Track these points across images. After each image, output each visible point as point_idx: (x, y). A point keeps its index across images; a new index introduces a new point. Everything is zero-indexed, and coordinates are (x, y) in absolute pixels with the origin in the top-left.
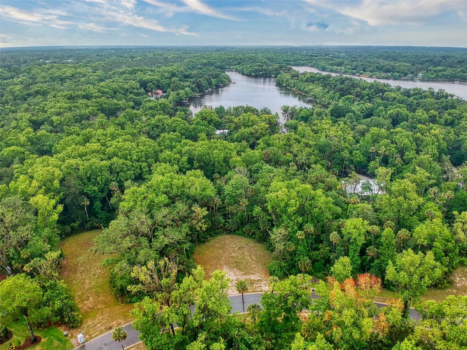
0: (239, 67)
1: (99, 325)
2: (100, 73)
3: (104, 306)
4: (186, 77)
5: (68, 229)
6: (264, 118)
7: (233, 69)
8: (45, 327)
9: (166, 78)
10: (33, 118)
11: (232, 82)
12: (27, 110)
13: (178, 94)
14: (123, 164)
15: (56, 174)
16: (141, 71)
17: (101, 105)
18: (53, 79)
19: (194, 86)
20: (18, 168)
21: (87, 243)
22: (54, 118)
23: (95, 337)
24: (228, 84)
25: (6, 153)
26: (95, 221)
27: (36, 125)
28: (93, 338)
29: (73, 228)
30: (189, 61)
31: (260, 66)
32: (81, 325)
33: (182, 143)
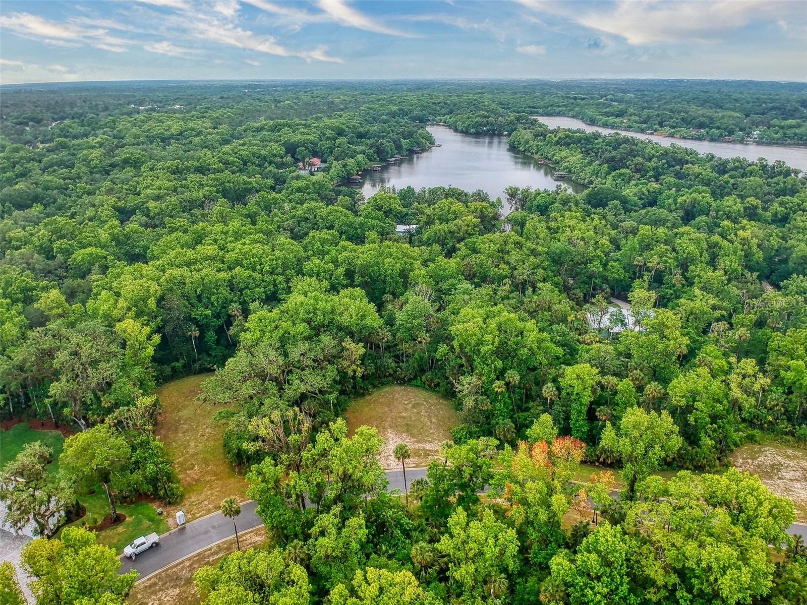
0: (450, 118)
1: (206, 502)
2: (224, 128)
3: (213, 478)
4: (361, 136)
5: (167, 370)
6: (473, 208)
7: (441, 121)
8: (132, 502)
9: (328, 138)
10: (119, 204)
11: (436, 144)
12: (110, 191)
13: (345, 166)
14: (250, 277)
15: (152, 290)
16: (289, 127)
17: (223, 183)
18: (151, 139)
19: (371, 151)
20: (97, 281)
21: (194, 391)
22: (152, 204)
23: (200, 517)
24: (430, 148)
25: (79, 258)
26: (206, 361)
27: (124, 215)
28: (197, 518)
29: (174, 370)
30: (368, 108)
31: (485, 117)
32: (182, 501)
33: (339, 247)
